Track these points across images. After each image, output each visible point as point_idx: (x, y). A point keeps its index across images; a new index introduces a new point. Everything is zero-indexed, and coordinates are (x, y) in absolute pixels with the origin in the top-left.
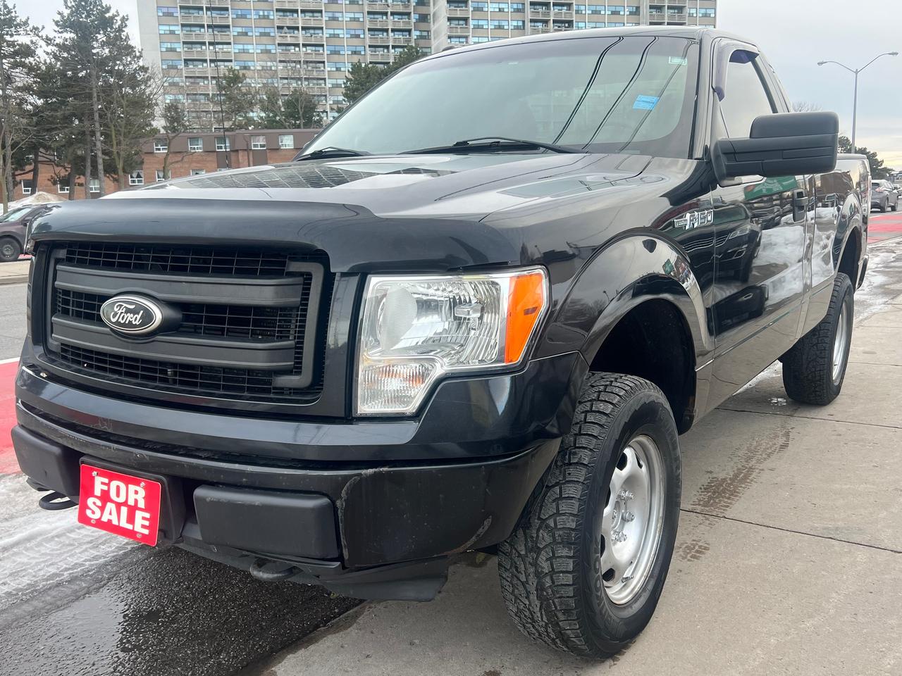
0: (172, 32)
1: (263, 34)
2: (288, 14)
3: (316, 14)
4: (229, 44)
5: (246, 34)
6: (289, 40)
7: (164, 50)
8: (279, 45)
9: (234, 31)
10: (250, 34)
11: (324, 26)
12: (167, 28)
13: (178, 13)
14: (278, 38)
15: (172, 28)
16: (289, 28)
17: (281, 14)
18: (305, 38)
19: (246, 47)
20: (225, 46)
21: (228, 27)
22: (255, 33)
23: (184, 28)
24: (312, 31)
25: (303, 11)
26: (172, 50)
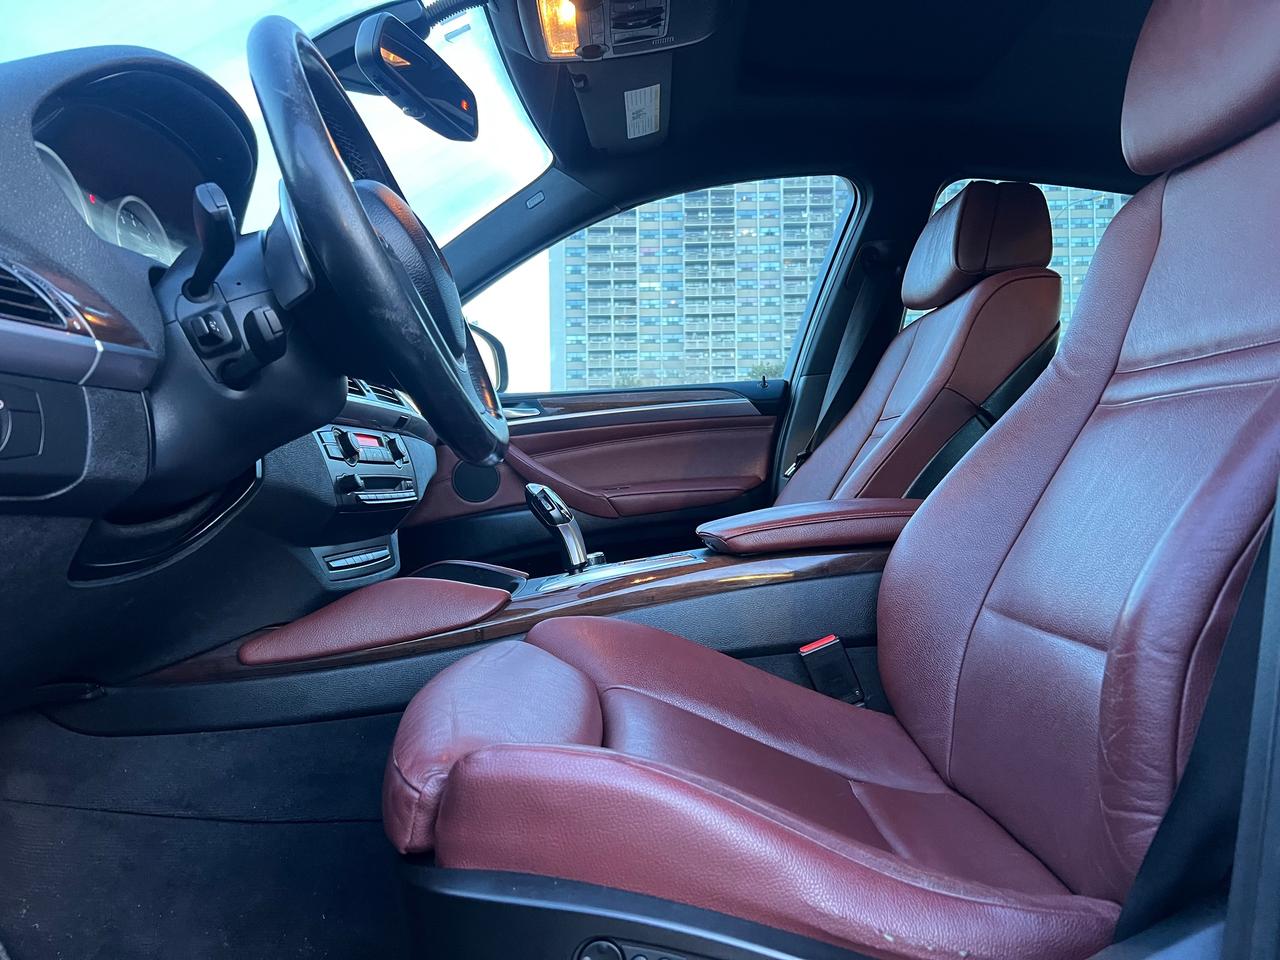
0: (579, 342)
1: (671, 341)
2: (699, 319)
3: (728, 318)
4: (635, 352)
6: (698, 346)
7: (569, 360)
8: (688, 351)
9: (640, 340)
10: (657, 341)
11: (736, 330)
12: (574, 338)
13: (586, 323)
14: (686, 344)
15: (580, 338)
16: (699, 333)
17: (691, 319)
18: (715, 343)
20: (631, 355)
22: (664, 339)
23: (592, 338)
24: (723, 336)
25: (714, 316)
26: (579, 360)
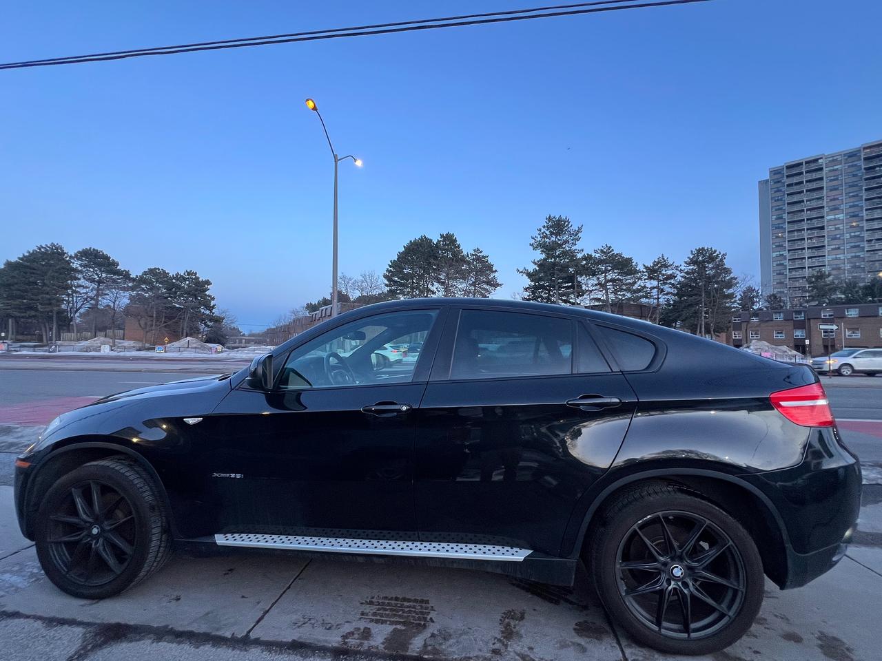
5: (839, 248)
19: (838, 256)
21: (824, 246)
